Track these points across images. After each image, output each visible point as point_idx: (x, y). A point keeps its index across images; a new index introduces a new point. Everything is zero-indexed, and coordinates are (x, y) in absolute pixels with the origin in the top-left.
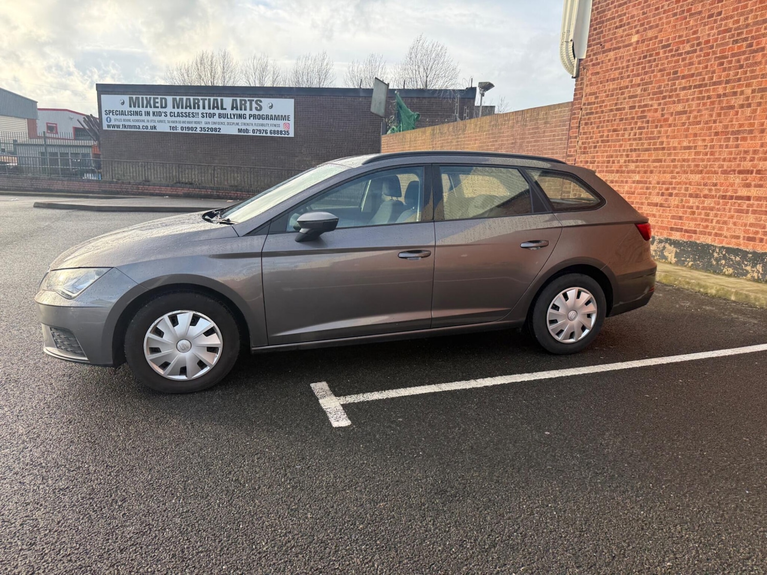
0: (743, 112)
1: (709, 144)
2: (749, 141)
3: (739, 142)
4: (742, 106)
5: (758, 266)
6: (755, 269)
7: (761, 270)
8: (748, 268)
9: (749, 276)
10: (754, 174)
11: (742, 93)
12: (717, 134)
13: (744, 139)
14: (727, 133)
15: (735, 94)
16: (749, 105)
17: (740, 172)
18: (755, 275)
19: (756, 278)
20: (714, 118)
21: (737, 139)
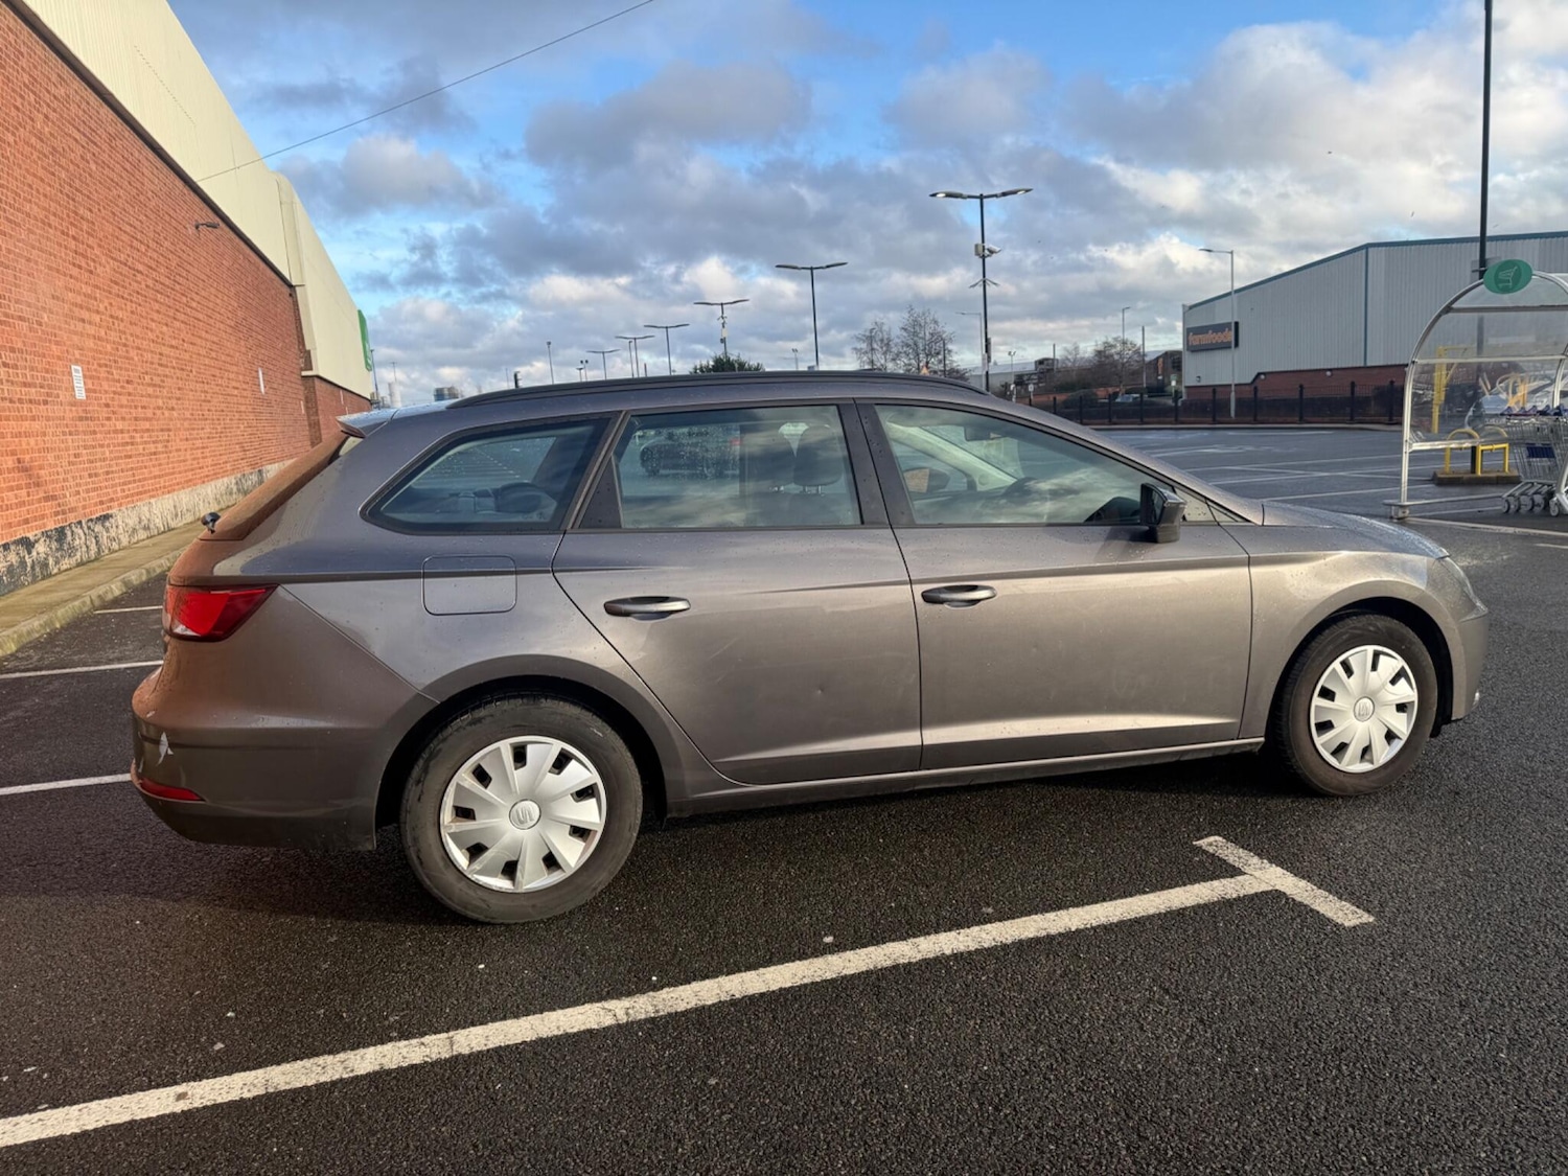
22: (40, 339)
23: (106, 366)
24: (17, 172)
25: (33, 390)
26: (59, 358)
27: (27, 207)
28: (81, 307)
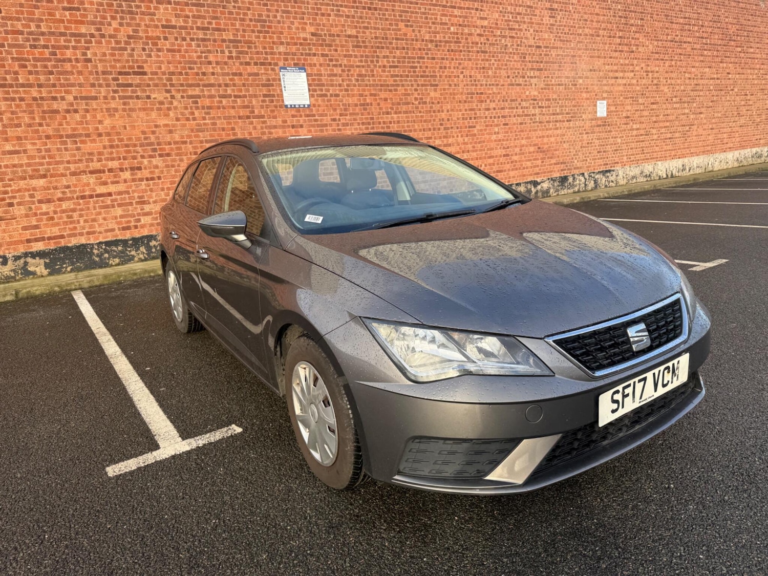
0: (72, 118)
1: (42, 148)
2: (89, 144)
3: (79, 145)
4: (68, 111)
5: (141, 248)
6: (139, 252)
7: (145, 251)
8: (133, 253)
9: (136, 259)
10: (107, 173)
11: (63, 99)
12: (48, 137)
13: (83, 142)
14: (61, 137)
15: (55, 99)
16: (76, 111)
17: (91, 172)
18: (141, 256)
19: (143, 258)
20: (37, 121)
21: (76, 142)
22: (574, 92)
23: (633, 98)
24: (576, 16)
25: (560, 116)
26: (587, 99)
27: (580, 31)
28: (617, 71)
